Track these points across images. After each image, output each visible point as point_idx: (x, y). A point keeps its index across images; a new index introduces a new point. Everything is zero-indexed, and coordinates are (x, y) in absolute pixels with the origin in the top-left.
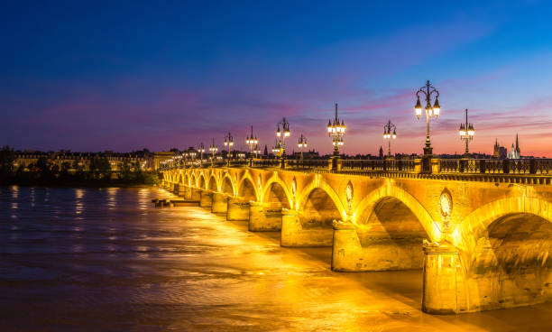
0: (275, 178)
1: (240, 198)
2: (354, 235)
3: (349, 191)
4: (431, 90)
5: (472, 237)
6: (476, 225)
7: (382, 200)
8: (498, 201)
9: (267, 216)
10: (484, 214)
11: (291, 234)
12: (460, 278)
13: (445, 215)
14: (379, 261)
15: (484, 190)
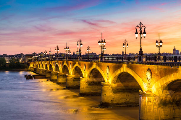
0: (77, 65)
1: (63, 73)
2: (110, 88)
3: (108, 69)
4: (142, 26)
5: (161, 89)
6: (162, 84)
7: (122, 73)
8: (172, 74)
9: (74, 81)
10: (166, 80)
11: (84, 88)
12: (155, 107)
13: (149, 80)
14: (121, 99)
15: (166, 69)
